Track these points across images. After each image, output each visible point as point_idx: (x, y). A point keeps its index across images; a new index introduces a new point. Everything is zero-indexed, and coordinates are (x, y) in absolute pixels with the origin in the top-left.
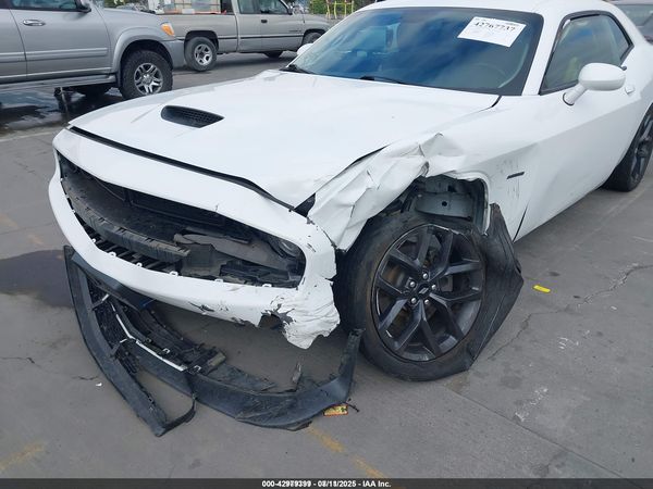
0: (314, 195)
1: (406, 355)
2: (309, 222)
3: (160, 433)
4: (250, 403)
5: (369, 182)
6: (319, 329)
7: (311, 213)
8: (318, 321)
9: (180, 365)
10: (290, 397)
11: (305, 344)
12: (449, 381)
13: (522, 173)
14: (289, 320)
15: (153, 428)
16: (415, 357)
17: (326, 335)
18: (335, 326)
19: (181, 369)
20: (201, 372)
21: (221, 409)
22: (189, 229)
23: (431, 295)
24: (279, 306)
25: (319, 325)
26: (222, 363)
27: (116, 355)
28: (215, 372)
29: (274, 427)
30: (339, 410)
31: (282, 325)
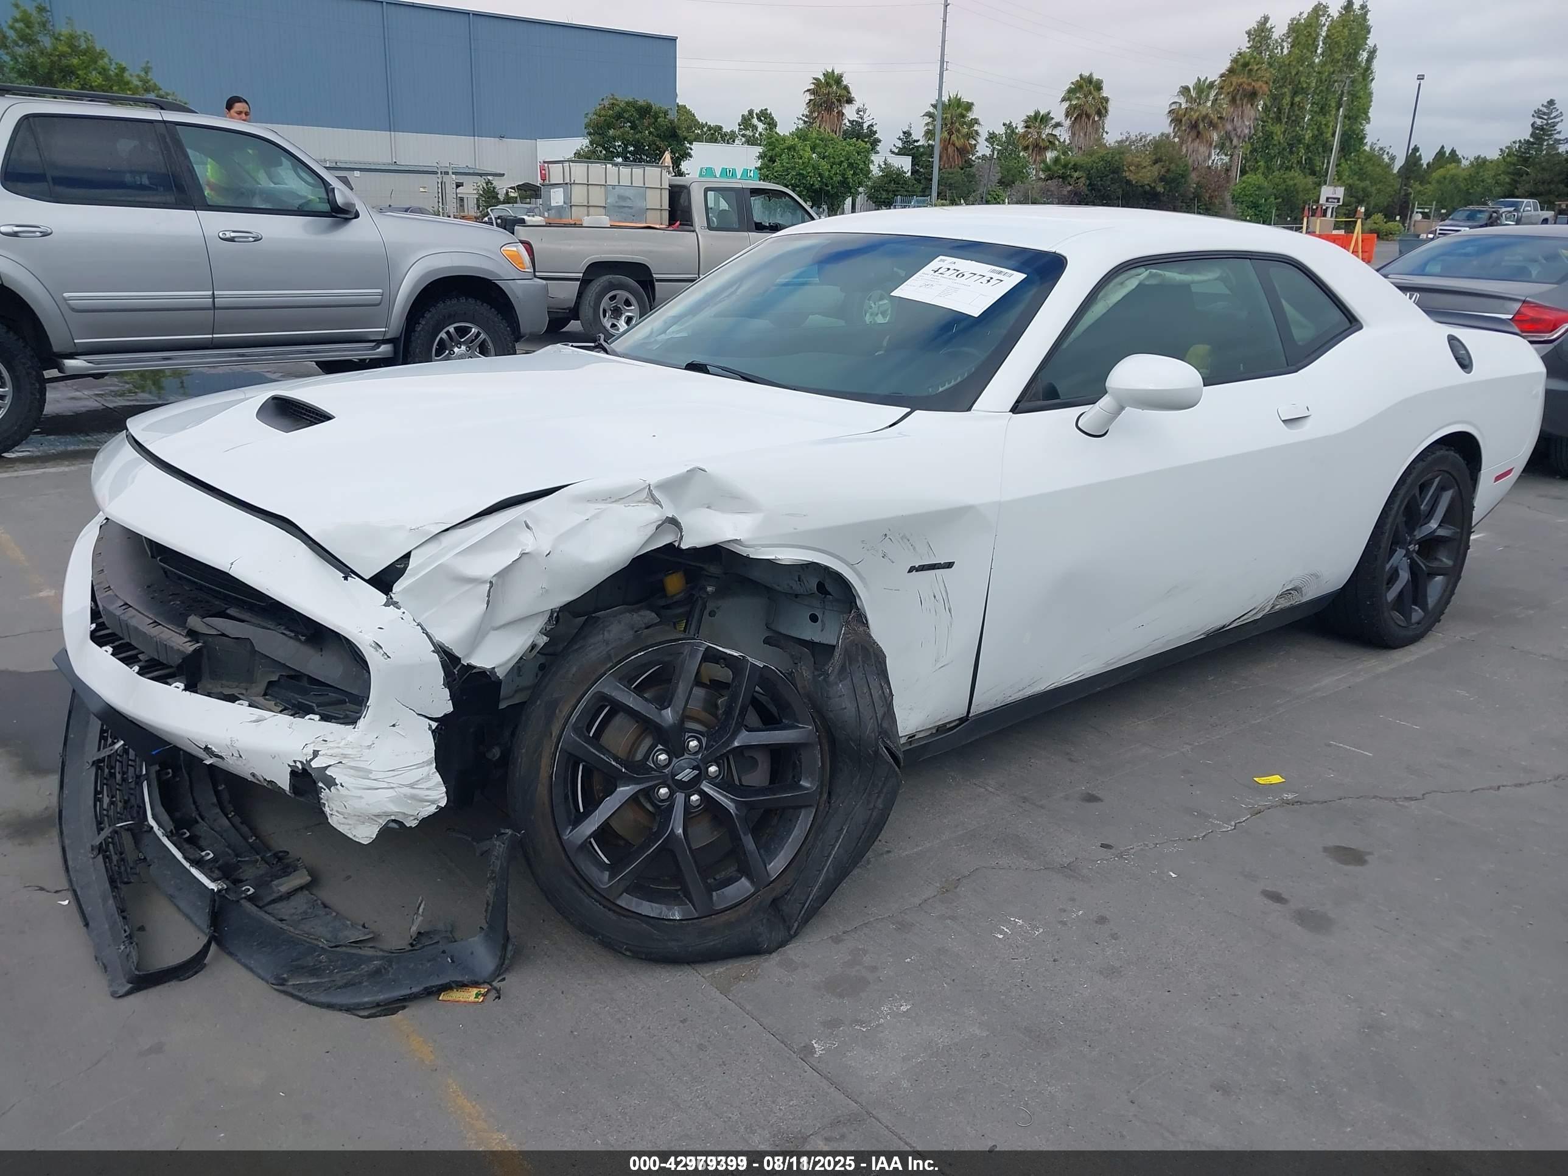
0: (408, 556)
1: (627, 901)
2: (390, 603)
3: (121, 992)
4: (310, 961)
5: (528, 542)
6: (394, 809)
7: (398, 587)
8: (391, 793)
9: (214, 880)
10: (383, 958)
11: (365, 834)
12: (720, 969)
13: (949, 565)
14: (331, 782)
15: (111, 982)
16: (648, 908)
17: (412, 823)
18: (432, 809)
19: (212, 886)
20: (250, 899)
21: (252, 964)
22: (231, 611)
23: (706, 787)
24: (316, 754)
25: (392, 800)
26: (302, 888)
27: (101, 849)
28: (278, 906)
29: (330, 1006)
30: (470, 995)
31: (317, 791)
